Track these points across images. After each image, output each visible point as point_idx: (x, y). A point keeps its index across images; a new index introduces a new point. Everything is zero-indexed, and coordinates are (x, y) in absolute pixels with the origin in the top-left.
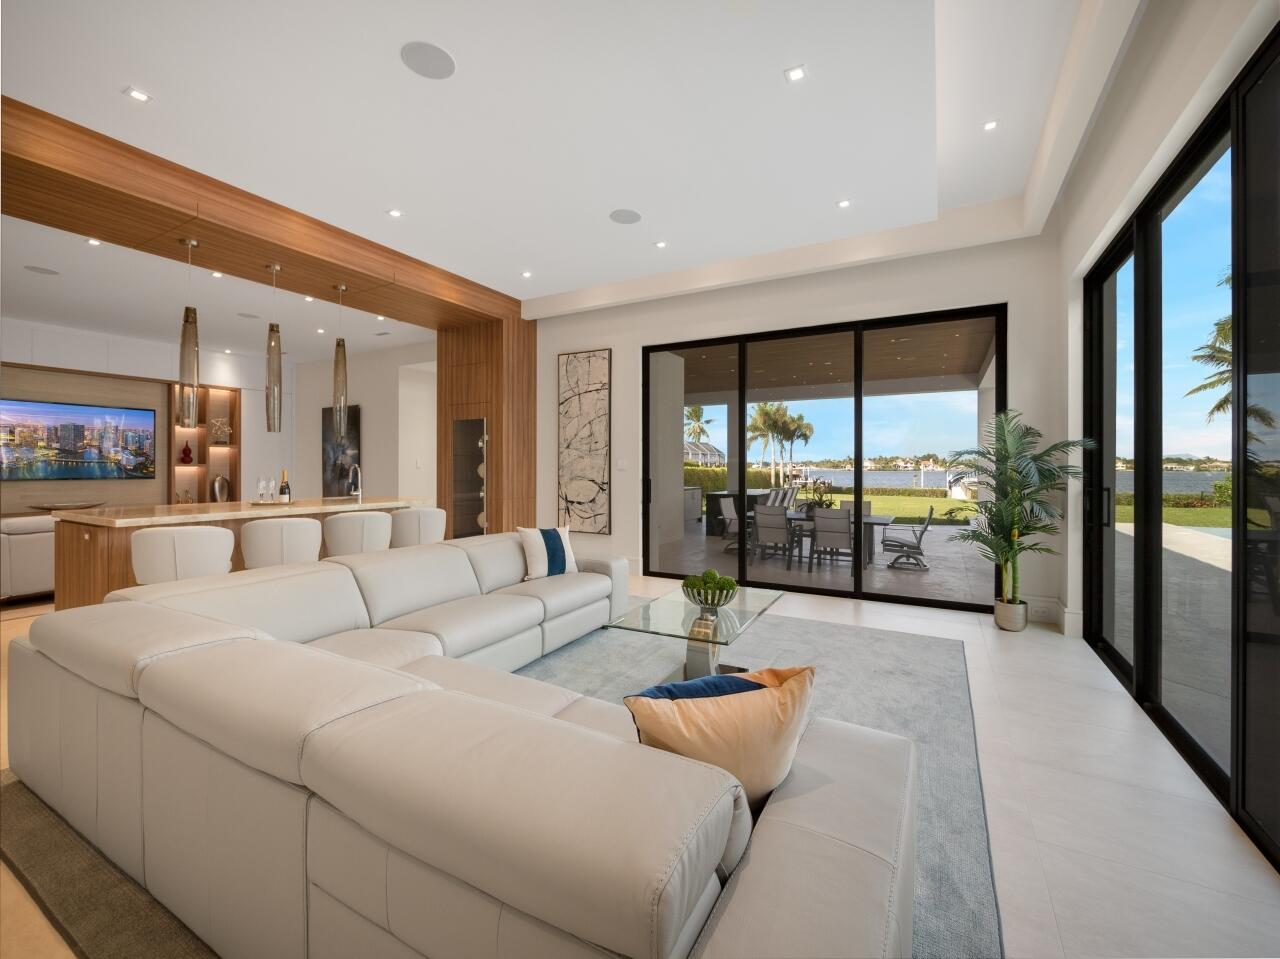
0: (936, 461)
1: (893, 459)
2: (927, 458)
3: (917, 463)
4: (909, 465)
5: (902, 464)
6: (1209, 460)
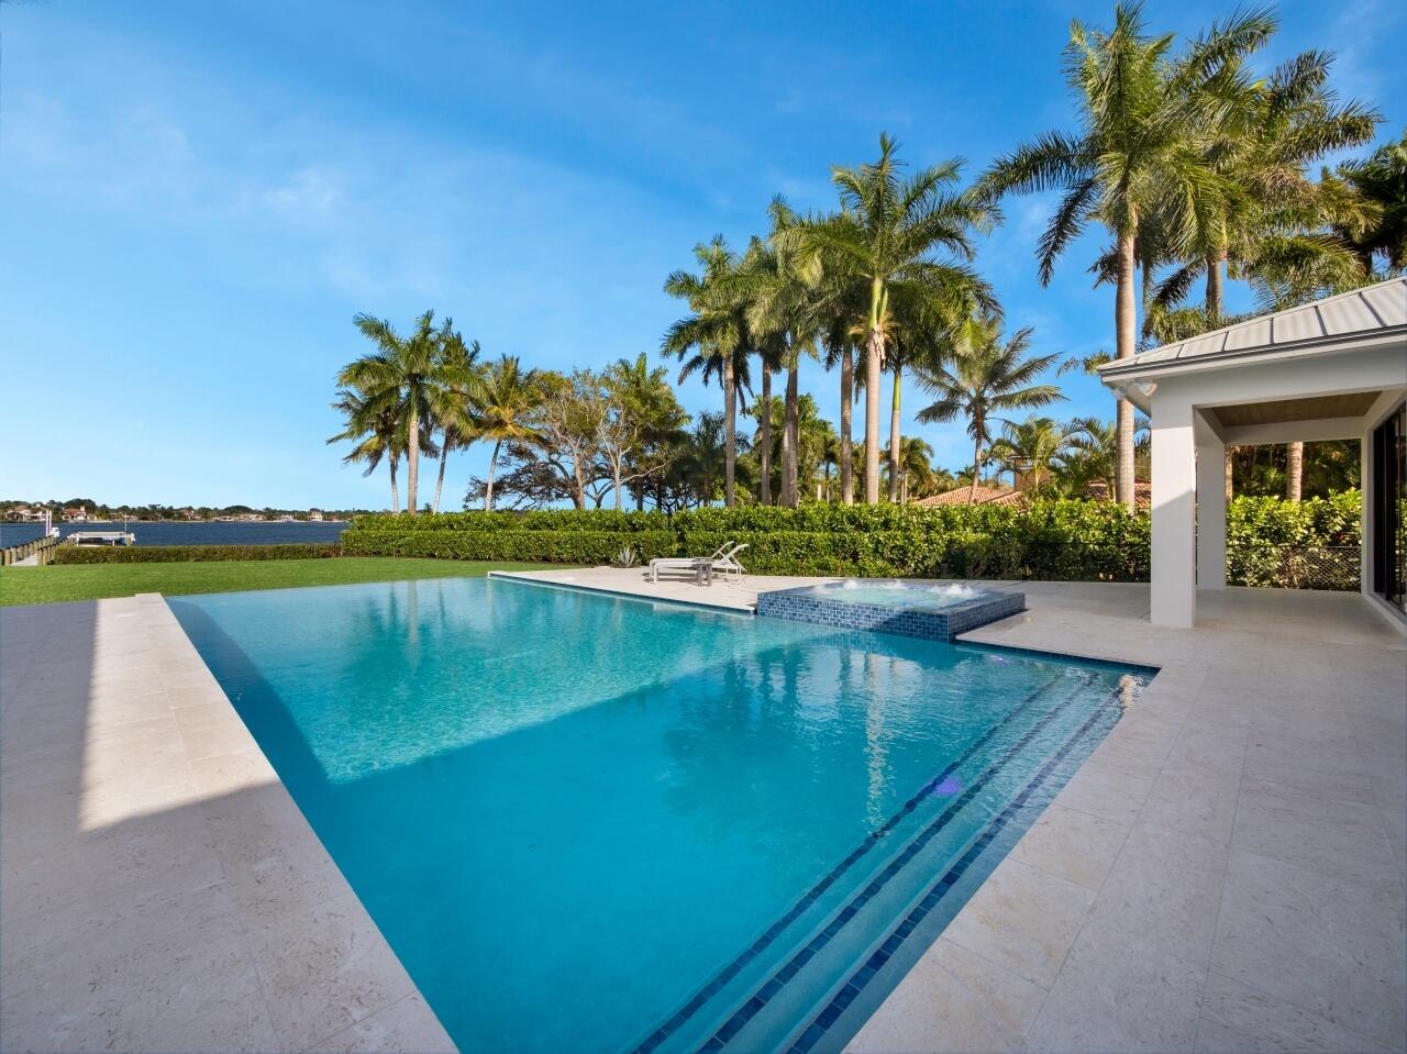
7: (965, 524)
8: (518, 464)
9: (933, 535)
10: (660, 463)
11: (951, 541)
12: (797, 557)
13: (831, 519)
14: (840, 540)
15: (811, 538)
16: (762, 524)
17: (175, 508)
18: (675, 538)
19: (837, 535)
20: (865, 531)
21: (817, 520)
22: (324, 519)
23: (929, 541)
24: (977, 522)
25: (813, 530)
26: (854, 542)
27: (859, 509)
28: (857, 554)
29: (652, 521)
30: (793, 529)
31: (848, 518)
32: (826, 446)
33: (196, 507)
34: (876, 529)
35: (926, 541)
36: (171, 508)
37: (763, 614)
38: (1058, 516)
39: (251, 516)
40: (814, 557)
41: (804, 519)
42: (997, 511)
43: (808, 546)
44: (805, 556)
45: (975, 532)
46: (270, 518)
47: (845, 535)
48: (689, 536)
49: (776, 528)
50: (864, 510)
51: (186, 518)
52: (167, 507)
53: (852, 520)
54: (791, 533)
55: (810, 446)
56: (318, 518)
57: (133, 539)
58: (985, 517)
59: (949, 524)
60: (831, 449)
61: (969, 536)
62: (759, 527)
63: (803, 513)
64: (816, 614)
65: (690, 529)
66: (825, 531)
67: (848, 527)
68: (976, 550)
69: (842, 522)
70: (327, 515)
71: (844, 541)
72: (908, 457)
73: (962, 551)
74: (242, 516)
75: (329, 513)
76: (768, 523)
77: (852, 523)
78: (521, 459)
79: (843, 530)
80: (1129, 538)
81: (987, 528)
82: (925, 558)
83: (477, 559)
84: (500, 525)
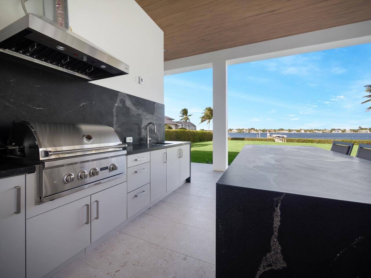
0: (254, 130)
1: (242, 129)
2: (252, 129)
3: (249, 130)
4: (247, 131)
5: (245, 131)
6: (325, 130)
22: (305, 132)
39: (285, 131)
46: (290, 132)
51: (271, 132)
56: (303, 132)
57: (286, 137)
70: (305, 131)
74: (283, 131)
75: (306, 130)
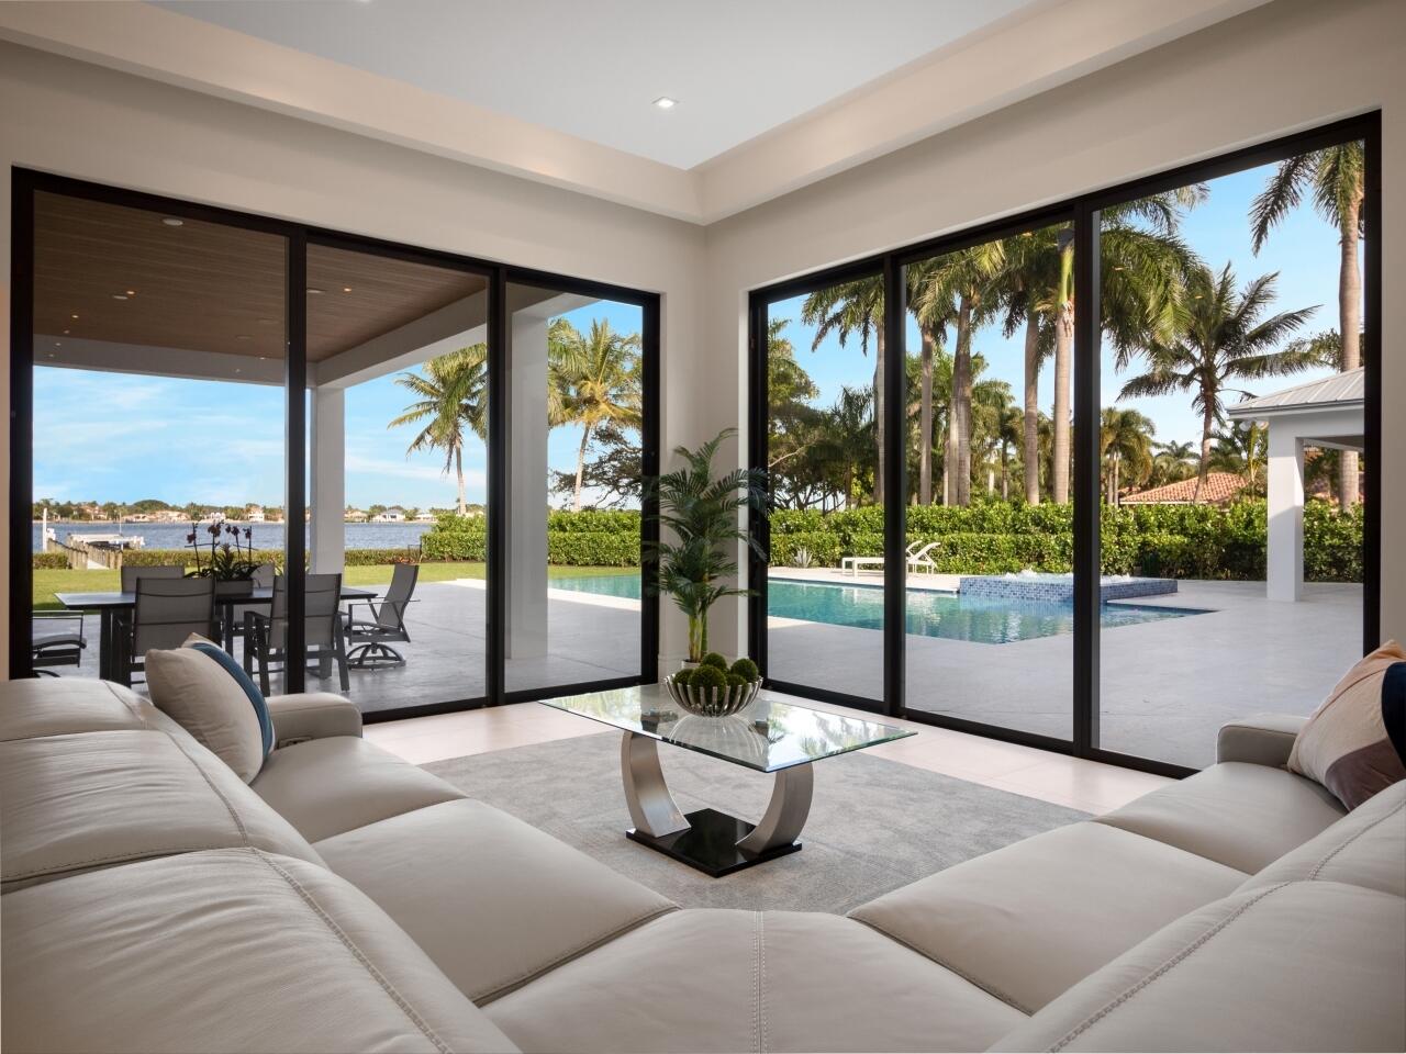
7: (1160, 526)
8: (604, 449)
9: (1125, 537)
10: (792, 449)
11: (1145, 544)
12: (977, 559)
13: (1013, 520)
14: (1024, 543)
15: (992, 540)
16: (936, 525)
17: (74, 502)
18: (838, 540)
19: (1021, 538)
20: (1052, 533)
21: (998, 521)
23: (1120, 544)
24: (1173, 523)
25: (994, 532)
26: (1039, 543)
27: (1045, 510)
28: (1043, 557)
29: (809, 522)
30: (971, 530)
31: (1033, 520)
32: (1001, 420)
33: (102, 502)
34: (1064, 530)
35: (1117, 543)
36: (69, 503)
37: (965, 594)
38: (1258, 517)
39: (171, 514)
40: (996, 560)
41: (984, 520)
42: (1196, 512)
43: (989, 549)
44: (987, 558)
45: (1171, 533)
46: (195, 516)
47: (1030, 537)
48: (855, 538)
49: (953, 530)
50: (1050, 511)
51: (88, 517)
52: (63, 502)
53: (1038, 521)
54: (969, 535)
55: (981, 423)
58: (1182, 518)
59: (1143, 526)
60: (1010, 424)
61: (1164, 538)
62: (933, 528)
63: (983, 513)
64: (1007, 591)
65: (855, 531)
66: (1008, 532)
67: (1033, 528)
68: (1169, 552)
69: (1026, 524)
71: (1029, 544)
72: (1118, 436)
73: (1156, 552)
74: (159, 514)
76: (943, 524)
77: (1037, 525)
78: (605, 443)
79: (1027, 532)
80: (1328, 541)
81: (1183, 531)
82: (1115, 561)
83: (598, 564)
84: (624, 527)
